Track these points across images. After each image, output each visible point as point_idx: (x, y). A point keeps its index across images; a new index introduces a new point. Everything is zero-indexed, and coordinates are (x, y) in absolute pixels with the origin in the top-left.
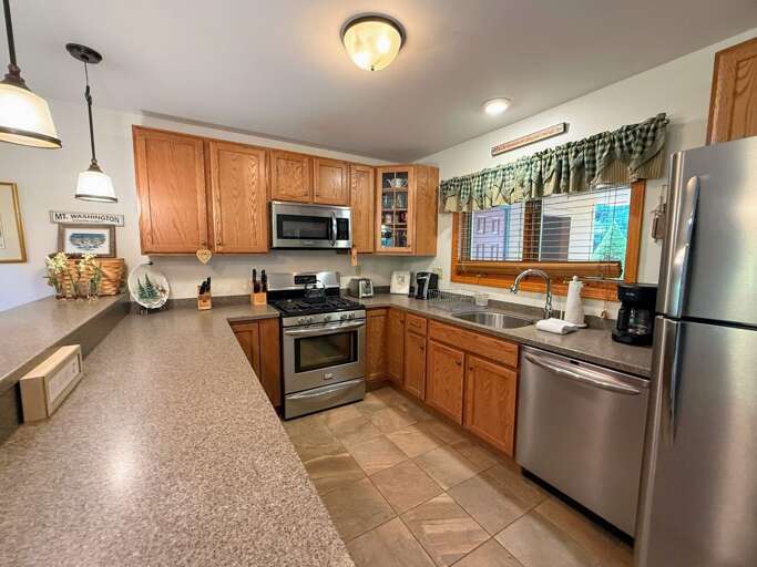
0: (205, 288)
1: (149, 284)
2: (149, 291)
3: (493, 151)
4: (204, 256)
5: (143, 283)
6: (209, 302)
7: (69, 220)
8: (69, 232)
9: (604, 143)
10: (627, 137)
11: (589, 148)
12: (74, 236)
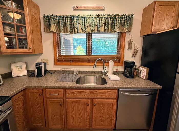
3: (74, 8)
9: (118, 18)
10: (124, 18)
11: (114, 18)
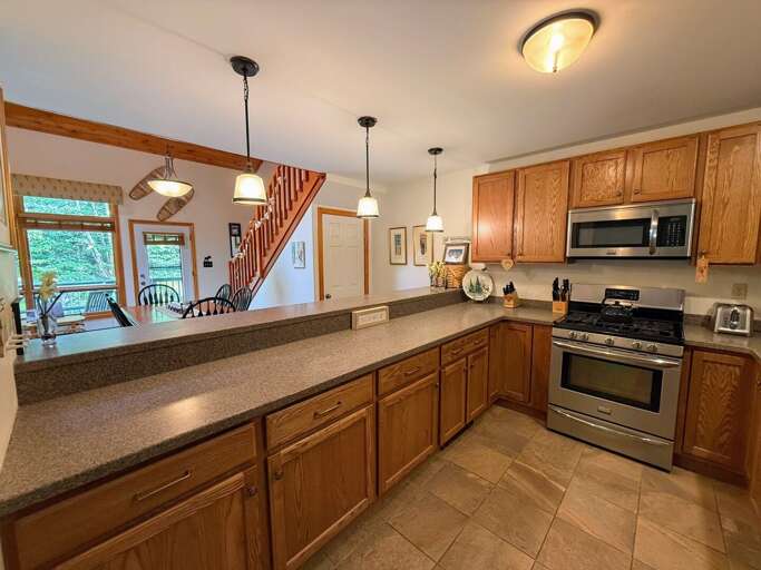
0: (510, 289)
1: (478, 283)
2: (478, 288)
4: (507, 264)
5: (474, 282)
6: (512, 302)
7: (449, 242)
8: (449, 248)
12: (451, 251)
